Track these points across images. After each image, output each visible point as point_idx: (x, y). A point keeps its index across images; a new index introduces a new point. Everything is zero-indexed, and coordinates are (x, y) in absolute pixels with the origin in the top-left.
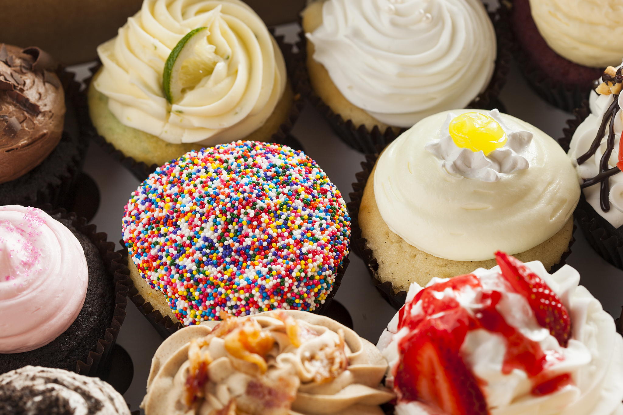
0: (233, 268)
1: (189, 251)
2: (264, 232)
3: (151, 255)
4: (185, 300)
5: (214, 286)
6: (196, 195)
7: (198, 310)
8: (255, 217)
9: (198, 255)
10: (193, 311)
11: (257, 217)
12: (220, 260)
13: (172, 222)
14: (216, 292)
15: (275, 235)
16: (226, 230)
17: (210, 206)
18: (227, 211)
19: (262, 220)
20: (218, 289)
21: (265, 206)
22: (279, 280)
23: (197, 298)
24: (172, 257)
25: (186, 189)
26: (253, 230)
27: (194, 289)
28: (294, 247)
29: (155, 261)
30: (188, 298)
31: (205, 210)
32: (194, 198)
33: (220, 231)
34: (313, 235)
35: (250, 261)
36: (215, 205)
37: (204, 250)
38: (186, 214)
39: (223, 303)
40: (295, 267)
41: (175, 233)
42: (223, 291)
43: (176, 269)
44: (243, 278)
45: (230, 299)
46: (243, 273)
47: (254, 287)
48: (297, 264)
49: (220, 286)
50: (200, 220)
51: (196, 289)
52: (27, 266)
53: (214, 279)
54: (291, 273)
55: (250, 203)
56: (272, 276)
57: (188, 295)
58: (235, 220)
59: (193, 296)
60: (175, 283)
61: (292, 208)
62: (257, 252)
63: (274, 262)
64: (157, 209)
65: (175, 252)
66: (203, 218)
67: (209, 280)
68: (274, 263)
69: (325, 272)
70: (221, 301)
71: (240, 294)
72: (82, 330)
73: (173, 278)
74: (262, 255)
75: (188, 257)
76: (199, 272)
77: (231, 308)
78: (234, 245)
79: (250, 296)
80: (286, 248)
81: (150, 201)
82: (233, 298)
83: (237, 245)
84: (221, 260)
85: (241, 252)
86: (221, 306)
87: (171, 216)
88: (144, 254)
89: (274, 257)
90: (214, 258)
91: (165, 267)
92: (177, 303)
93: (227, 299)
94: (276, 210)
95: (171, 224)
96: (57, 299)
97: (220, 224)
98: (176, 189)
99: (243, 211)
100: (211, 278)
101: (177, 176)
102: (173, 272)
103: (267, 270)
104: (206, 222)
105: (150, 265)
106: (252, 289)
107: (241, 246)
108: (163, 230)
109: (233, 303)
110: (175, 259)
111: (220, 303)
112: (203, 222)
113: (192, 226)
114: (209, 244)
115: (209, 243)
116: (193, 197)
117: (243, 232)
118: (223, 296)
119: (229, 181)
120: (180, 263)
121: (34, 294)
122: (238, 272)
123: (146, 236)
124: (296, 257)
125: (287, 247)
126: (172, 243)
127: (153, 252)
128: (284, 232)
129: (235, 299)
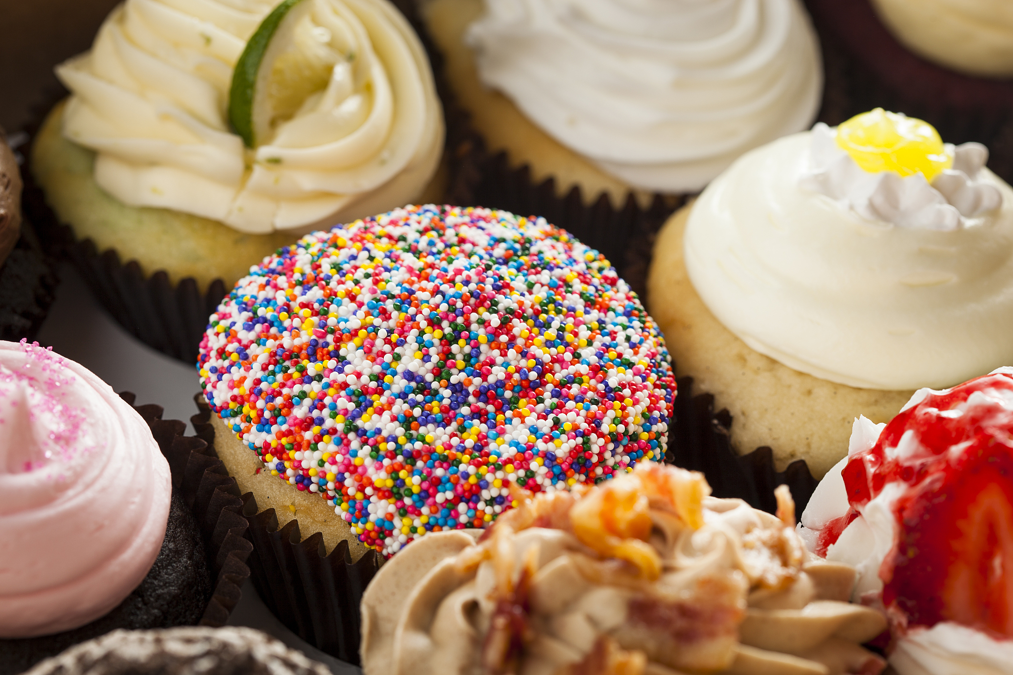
0: (479, 426)
1: (379, 401)
2: (524, 354)
3: (296, 418)
4: (388, 498)
5: (449, 462)
6: (365, 297)
7: (420, 514)
8: (501, 327)
9: (400, 407)
10: (406, 521)
11: (505, 326)
12: (448, 413)
13: (329, 353)
14: (456, 473)
15: (547, 358)
16: (447, 355)
17: (403, 315)
18: (442, 319)
19: (515, 331)
20: (458, 467)
21: (515, 306)
22: (579, 440)
23: (416, 489)
24: (347, 417)
25: (341, 290)
26: (503, 352)
27: (408, 472)
28: (591, 378)
29: (307, 429)
30: (395, 492)
31: (392, 323)
32: (361, 305)
33: (435, 359)
34: (620, 356)
35: (510, 409)
36: (412, 310)
37: (411, 396)
38: (354, 334)
39: (473, 495)
40: (605, 413)
41: (341, 371)
42: (471, 469)
43: (359, 439)
44: (504, 442)
45: (487, 485)
46: (502, 433)
47: (532, 457)
48: (607, 409)
49: (460, 462)
50: (387, 341)
51: (411, 473)
52: (62, 442)
53: (445, 449)
54: (599, 425)
55: (485, 301)
56: (563, 432)
57: (394, 486)
58: (463, 334)
59: (405, 487)
60: (363, 465)
61: (564, 310)
62: (518, 393)
63: (560, 407)
64: (285, 333)
65: (351, 406)
66: (394, 337)
67: (434, 451)
68: (561, 409)
69: (656, 424)
70: (471, 490)
71: (506, 473)
72: (166, 584)
73: (355, 455)
74: (531, 396)
75: (380, 411)
76: (410, 439)
77: (491, 502)
78: (471, 383)
79: (526, 475)
80: (573, 382)
81: (264, 320)
82: (493, 482)
83: (477, 381)
84: (451, 414)
85: (489, 394)
86: (467, 503)
87: (321, 341)
88: (280, 419)
89: (555, 400)
90: (436, 410)
91: (333, 437)
92: (370, 508)
93: (481, 484)
94: (537, 313)
95: (327, 354)
96: (133, 507)
97: (432, 345)
98: (316, 293)
99: (474, 316)
100: (439, 448)
101: (308, 270)
102: (355, 444)
103: (550, 422)
104: (402, 343)
105: (298, 439)
106: (530, 462)
107: (485, 384)
108: (312, 368)
109: (494, 492)
110: (354, 418)
111: (466, 494)
112: (395, 345)
113: (373, 355)
114: (417, 386)
115: (418, 383)
116: (359, 302)
117: (482, 358)
118: (472, 480)
119: (424, 269)
120: (367, 426)
121: (89, 494)
122: (493, 432)
123: (275, 386)
124: (599, 396)
125: (577, 380)
126: (339, 390)
127: (299, 412)
128: (563, 354)
129: (498, 483)
